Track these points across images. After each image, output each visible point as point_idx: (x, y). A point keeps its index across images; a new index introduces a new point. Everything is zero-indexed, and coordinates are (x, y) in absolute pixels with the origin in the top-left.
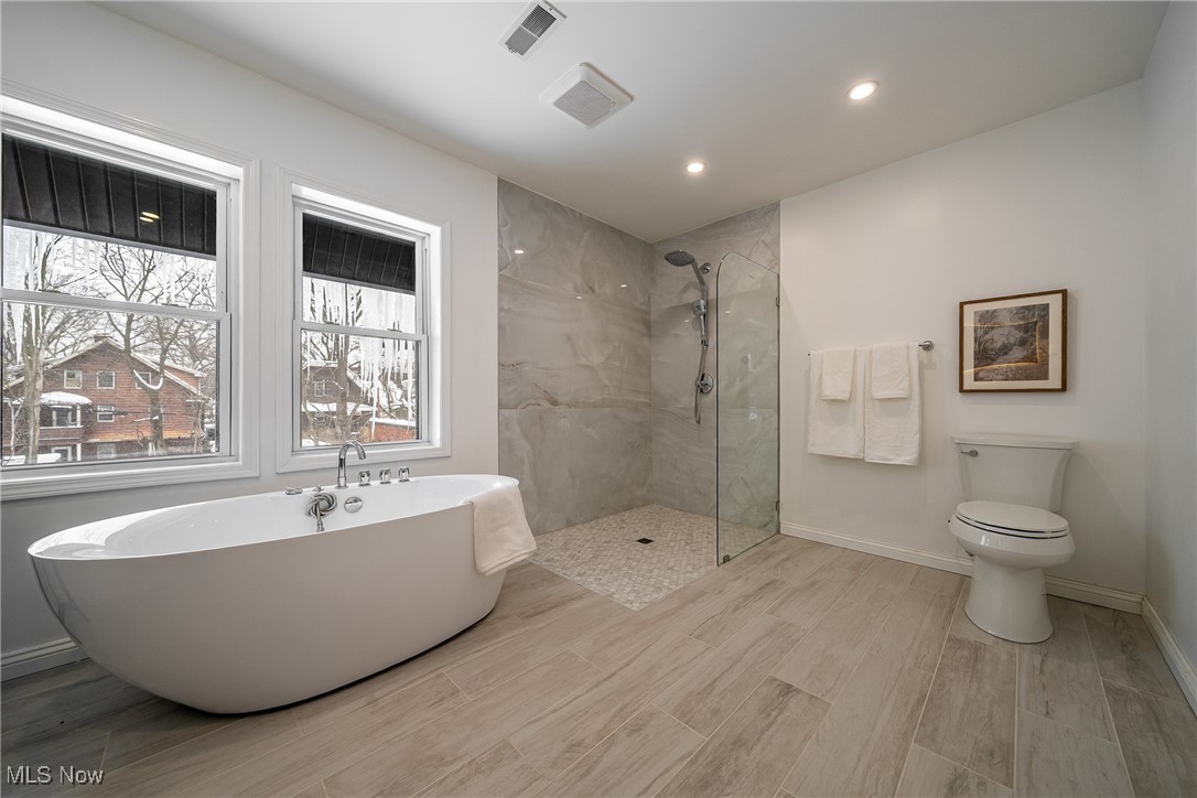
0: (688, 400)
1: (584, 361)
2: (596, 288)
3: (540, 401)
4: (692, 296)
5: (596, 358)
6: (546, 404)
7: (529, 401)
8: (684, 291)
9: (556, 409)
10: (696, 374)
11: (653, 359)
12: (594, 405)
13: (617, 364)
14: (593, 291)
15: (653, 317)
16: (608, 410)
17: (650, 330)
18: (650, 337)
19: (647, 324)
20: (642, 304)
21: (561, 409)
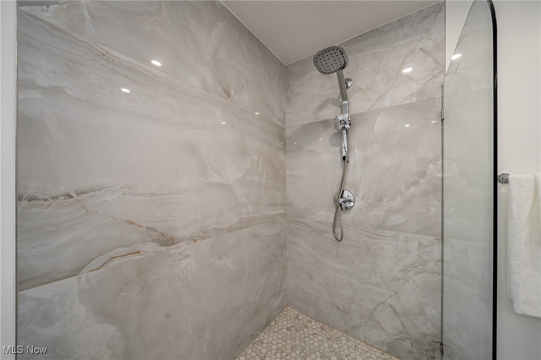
0: (326, 215)
1: (216, 179)
2: (232, 92)
3: (140, 247)
4: (330, 113)
5: (232, 174)
6: (151, 248)
7: (112, 254)
8: (321, 108)
9: (172, 250)
10: (336, 190)
11: (288, 172)
12: (230, 230)
13: (256, 179)
14: (229, 95)
15: (288, 133)
16: (246, 230)
17: (284, 145)
18: (285, 152)
19: (282, 138)
20: (279, 120)
21: (182, 247)
